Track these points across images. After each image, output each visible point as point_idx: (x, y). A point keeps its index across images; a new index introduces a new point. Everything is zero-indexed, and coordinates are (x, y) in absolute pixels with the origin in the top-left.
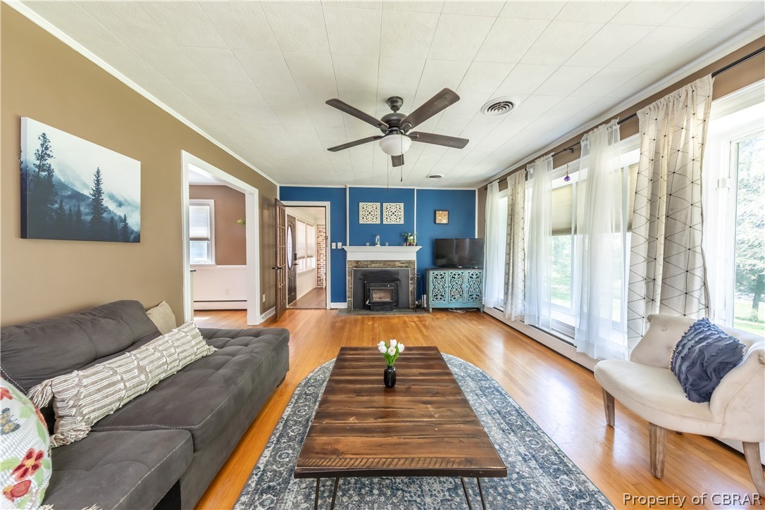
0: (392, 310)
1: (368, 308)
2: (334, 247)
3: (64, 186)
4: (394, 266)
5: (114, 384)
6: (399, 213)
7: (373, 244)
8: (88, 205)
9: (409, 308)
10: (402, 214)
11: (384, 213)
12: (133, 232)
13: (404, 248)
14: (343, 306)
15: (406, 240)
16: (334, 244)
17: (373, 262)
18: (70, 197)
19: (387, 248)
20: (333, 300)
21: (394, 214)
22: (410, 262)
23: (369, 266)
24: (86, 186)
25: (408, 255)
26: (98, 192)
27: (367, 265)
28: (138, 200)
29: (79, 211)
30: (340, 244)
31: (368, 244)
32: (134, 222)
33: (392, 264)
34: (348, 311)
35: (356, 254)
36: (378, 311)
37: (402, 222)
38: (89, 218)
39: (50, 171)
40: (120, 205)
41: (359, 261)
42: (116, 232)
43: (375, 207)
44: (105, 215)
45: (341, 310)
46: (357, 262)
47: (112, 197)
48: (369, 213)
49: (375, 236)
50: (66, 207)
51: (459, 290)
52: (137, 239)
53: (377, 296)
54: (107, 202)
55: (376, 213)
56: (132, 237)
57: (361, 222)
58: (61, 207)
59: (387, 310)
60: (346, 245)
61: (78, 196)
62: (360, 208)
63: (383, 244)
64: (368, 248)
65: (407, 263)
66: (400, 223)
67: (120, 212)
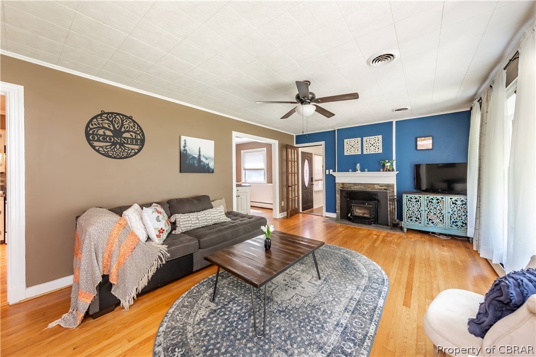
0: (370, 224)
1: (349, 219)
2: (327, 173)
3: (190, 155)
4: (374, 188)
5: (189, 221)
6: (378, 144)
7: (355, 170)
8: (196, 161)
9: (388, 225)
10: (381, 144)
11: (364, 145)
12: (211, 169)
13: (381, 174)
14: (334, 215)
15: (384, 166)
16: (327, 171)
17: (355, 184)
18: (192, 158)
19: (366, 173)
20: (327, 211)
21: (374, 145)
22: (389, 186)
23: (352, 188)
24: (196, 154)
25: (386, 179)
26: (200, 155)
27: (351, 186)
28: (213, 156)
29: (194, 163)
30: (331, 171)
31: (351, 170)
32: (212, 165)
33: (371, 186)
34: (336, 220)
35: (343, 178)
36: (358, 223)
37: (380, 151)
38: (197, 165)
39: (186, 151)
40: (207, 159)
41: (344, 183)
42: (205, 169)
43: (356, 141)
44: (202, 163)
45: (331, 218)
46: (343, 184)
47: (204, 156)
48: (352, 147)
49: (356, 165)
50: (191, 162)
51: (439, 215)
52: (213, 172)
53: (358, 212)
54: (203, 159)
55: (357, 146)
56: (211, 171)
57: (346, 154)
58: (189, 162)
59: (365, 223)
60: (335, 172)
61: (194, 158)
62: (345, 143)
63: (362, 170)
64: (350, 174)
65: (385, 186)
66: (379, 152)
67: (206, 162)
